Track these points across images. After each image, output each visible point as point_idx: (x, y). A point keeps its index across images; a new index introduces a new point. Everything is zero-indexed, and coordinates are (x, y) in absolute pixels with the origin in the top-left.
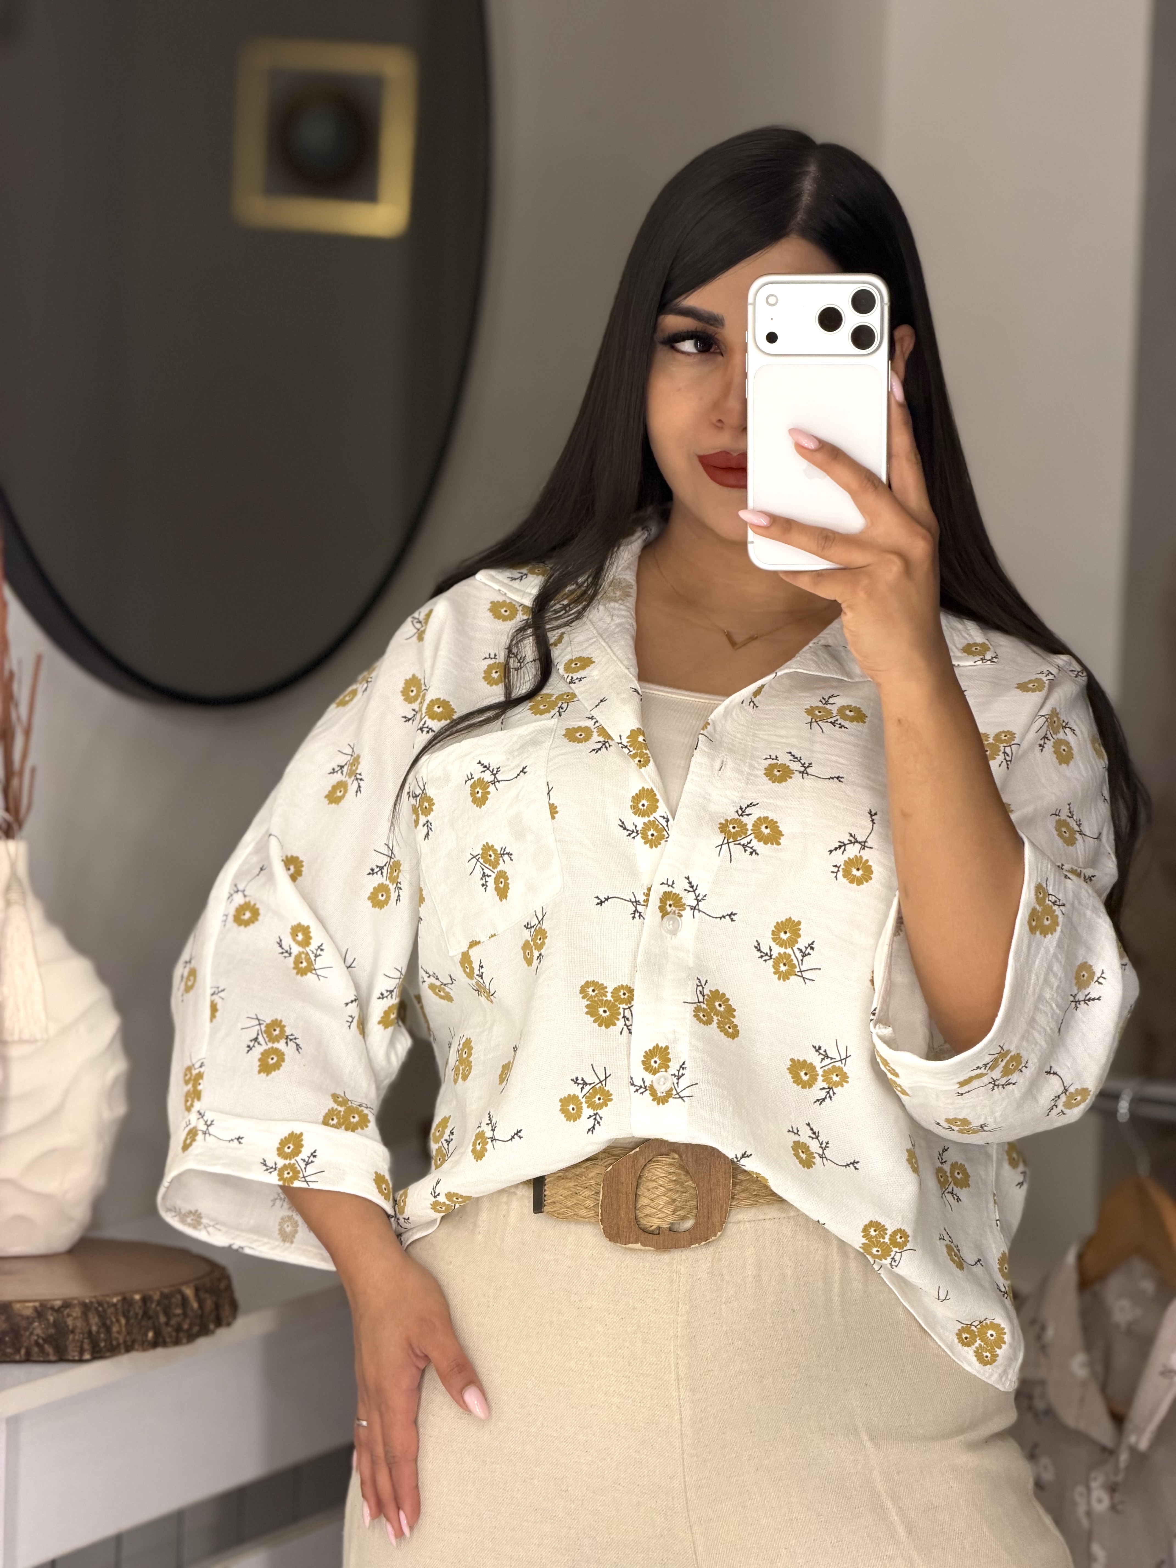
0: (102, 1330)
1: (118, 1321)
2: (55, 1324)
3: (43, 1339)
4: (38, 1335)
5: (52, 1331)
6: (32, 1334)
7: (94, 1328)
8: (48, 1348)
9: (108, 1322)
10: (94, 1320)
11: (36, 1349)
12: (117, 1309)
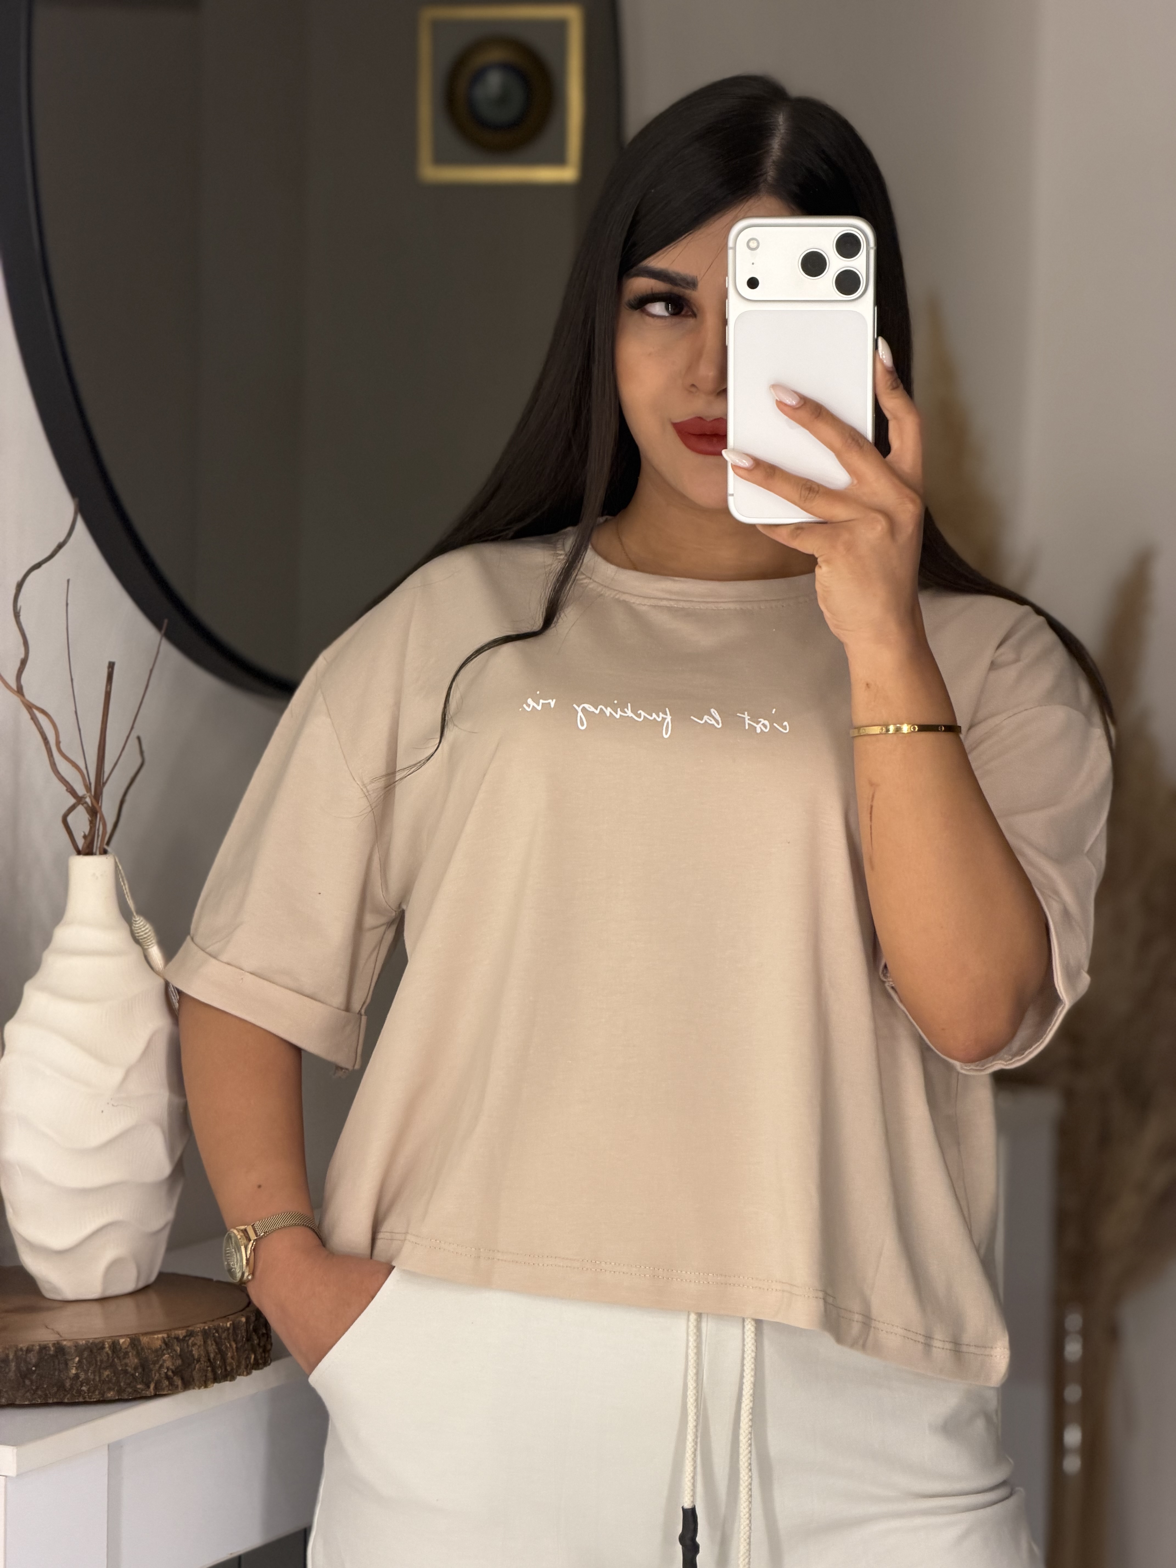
0: (219, 1356)
1: (230, 1345)
2: (180, 1355)
3: (173, 1372)
4: (168, 1369)
5: (179, 1362)
6: (161, 1366)
7: (212, 1356)
8: (177, 1379)
9: (223, 1348)
10: (212, 1348)
11: (167, 1383)
12: (228, 1334)
